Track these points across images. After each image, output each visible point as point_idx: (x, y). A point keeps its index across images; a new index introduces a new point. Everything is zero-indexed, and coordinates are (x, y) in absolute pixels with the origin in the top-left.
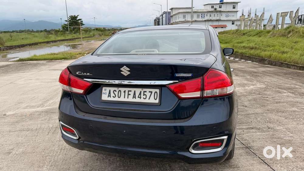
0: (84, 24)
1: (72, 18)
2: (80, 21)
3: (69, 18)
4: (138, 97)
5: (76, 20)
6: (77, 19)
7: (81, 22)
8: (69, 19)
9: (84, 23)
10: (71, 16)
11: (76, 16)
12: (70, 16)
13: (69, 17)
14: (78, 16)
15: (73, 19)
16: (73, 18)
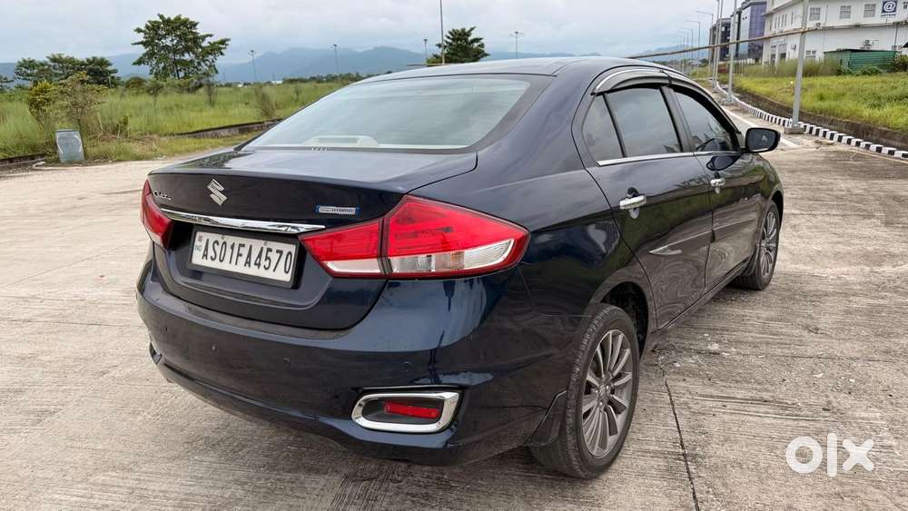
0: (486, 52)
1: (457, 36)
2: (476, 45)
3: (449, 38)
4: (255, 264)
5: (466, 40)
6: (470, 39)
7: (479, 46)
8: (449, 40)
9: (486, 50)
10: (454, 30)
11: (467, 30)
12: (450, 32)
13: (449, 35)
14: (472, 29)
15: (458, 39)
16: (460, 35)
